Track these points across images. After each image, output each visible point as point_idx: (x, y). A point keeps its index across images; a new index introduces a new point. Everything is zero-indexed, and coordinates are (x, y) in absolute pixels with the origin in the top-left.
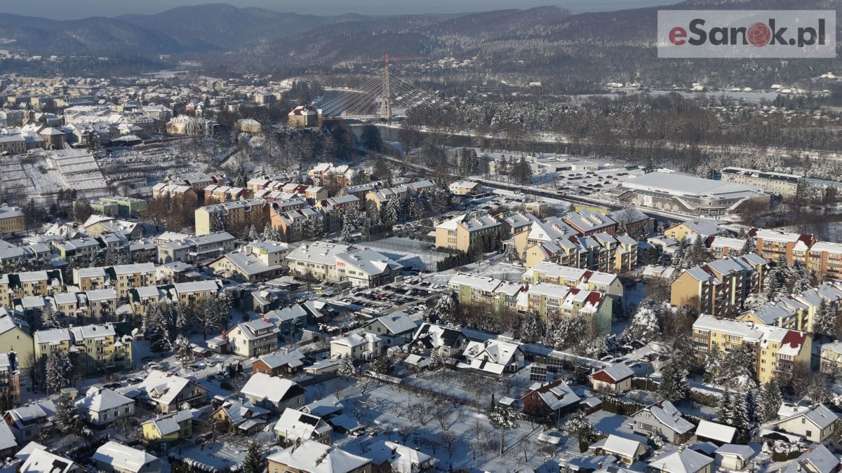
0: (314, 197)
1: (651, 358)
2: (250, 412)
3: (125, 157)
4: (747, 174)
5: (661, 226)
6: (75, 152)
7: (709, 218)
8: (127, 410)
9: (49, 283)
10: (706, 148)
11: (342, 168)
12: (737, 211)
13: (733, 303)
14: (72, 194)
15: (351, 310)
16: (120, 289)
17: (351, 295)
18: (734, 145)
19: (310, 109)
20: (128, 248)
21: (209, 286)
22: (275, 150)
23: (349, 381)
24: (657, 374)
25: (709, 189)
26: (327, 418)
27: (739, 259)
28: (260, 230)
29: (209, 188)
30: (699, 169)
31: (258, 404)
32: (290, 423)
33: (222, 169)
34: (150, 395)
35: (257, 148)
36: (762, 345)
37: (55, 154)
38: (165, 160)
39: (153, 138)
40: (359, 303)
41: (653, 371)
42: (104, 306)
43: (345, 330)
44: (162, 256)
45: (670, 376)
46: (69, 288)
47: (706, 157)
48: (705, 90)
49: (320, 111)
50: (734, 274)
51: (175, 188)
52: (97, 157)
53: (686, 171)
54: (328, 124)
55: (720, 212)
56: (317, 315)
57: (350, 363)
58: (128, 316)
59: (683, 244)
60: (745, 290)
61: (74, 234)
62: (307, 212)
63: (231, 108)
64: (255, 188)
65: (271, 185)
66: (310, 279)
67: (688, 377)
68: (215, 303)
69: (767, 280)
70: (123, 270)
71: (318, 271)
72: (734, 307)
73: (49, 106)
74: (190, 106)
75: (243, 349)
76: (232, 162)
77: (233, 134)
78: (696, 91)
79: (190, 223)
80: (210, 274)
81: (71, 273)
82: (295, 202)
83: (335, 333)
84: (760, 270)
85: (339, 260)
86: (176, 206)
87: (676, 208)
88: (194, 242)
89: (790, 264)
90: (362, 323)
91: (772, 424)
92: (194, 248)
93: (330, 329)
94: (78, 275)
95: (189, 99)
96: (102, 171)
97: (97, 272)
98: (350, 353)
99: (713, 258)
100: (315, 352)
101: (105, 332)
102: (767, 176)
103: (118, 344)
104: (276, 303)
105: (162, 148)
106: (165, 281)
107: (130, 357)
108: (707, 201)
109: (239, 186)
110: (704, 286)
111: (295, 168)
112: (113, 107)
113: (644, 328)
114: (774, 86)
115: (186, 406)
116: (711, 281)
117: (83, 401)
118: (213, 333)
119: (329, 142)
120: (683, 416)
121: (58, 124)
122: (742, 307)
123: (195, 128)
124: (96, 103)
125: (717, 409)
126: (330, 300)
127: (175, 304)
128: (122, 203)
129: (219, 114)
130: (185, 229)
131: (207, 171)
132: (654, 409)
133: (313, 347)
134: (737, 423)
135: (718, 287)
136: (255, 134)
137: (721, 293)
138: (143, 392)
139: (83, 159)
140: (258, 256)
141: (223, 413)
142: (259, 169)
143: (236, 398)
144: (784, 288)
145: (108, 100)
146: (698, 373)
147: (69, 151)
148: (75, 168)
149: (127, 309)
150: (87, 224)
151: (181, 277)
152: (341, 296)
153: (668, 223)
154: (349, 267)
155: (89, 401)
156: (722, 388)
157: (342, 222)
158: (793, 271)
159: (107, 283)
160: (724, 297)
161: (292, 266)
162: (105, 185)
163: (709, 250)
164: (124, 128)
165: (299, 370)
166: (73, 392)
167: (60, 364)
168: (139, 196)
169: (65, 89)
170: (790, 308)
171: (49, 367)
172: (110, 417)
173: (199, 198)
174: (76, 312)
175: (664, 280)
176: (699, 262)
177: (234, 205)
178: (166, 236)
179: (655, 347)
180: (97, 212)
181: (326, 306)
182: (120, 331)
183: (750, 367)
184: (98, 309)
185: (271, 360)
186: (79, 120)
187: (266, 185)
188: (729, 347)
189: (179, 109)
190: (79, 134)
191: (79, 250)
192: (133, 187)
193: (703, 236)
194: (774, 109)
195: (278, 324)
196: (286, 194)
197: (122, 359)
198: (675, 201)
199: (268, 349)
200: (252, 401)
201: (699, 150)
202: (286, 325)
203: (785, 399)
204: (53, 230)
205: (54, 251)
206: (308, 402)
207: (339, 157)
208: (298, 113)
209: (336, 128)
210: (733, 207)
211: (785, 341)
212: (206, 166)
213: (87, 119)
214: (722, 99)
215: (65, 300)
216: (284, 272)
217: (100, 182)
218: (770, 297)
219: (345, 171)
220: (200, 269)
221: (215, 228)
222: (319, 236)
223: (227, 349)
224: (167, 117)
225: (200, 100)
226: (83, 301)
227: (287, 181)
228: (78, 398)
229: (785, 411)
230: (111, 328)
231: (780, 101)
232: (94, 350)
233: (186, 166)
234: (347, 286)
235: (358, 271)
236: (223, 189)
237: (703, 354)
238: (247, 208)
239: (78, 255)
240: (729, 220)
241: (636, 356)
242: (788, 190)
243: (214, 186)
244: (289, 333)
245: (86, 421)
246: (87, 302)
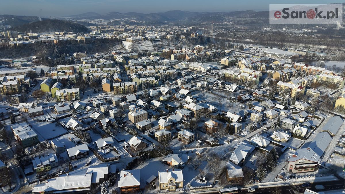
0: (195, 52)
1: (267, 90)
2: (180, 96)
3: (158, 43)
4: (294, 50)
5: (272, 61)
6: (148, 42)
7: (284, 60)
8: (157, 94)
9: (143, 69)
10: (285, 44)
11: (202, 46)
12: (291, 58)
13: (287, 79)
14: (147, 51)
15: (202, 77)
16: (156, 70)
17: (202, 74)
18: (292, 43)
19: (196, 33)
20: (158, 62)
21: (173, 71)
22: (188, 42)
23: (201, 91)
24: (268, 94)
25: (284, 53)
26: (195, 99)
27: (290, 69)
28: (184, 59)
29: (174, 50)
30: (283, 48)
31: (182, 95)
32: (188, 99)
33: (177, 46)
34: (161, 92)
35: (184, 42)
36: (293, 88)
37: (144, 42)
38: (165, 44)
39: (163, 39)
40: (203, 76)
41: (267, 93)
42: (153, 74)
43: (200, 81)
44: (164, 64)
45: (271, 94)
46: (147, 70)
47: (285, 46)
48: (286, 30)
49: (198, 34)
50: (288, 73)
51: (167, 50)
52: (152, 43)
53: (280, 49)
54: (199, 36)
55: (286, 58)
56: (195, 78)
57: (201, 88)
58: (158, 76)
59: (277, 65)
60: (290, 77)
61: (147, 59)
62: (194, 56)
63: (179, 33)
64: (183, 50)
65: (186, 50)
66: (193, 70)
67: (275, 94)
68: (175, 75)
69: (296, 74)
70: (157, 67)
71: (195, 69)
72: (287, 80)
73: (143, 32)
74: (171, 32)
75: (179, 84)
76: (179, 45)
77: (179, 39)
78: (284, 30)
79: (170, 57)
80: (173, 68)
81: (147, 67)
82: (191, 54)
83: (198, 81)
84: (294, 72)
85: (200, 66)
86: (167, 54)
87: (276, 57)
88: (171, 62)
89: (302, 71)
90: (204, 80)
91: (293, 106)
92: (170, 63)
93: (197, 81)
94: (148, 67)
95: (171, 31)
96: (153, 46)
97: (152, 67)
98: (201, 86)
99: (284, 69)
100: (194, 85)
101: (153, 79)
102: (299, 50)
103: (156, 81)
104: (186, 75)
105: (165, 41)
106: (165, 69)
107: (158, 84)
108: (284, 56)
109: (180, 50)
110: (281, 75)
111: (191, 47)
112: (155, 33)
113: (266, 84)
114: (303, 29)
115: (168, 94)
116: (283, 74)
117: (149, 92)
118: (174, 80)
119: (199, 40)
120: (273, 103)
121: (145, 36)
122: (289, 80)
123: (172, 37)
124: (152, 32)
125: (281, 102)
126: (197, 75)
127: (166, 74)
128: (157, 53)
129: (177, 34)
130: (169, 59)
131: (174, 47)
132: (266, 101)
133: (193, 84)
134: (285, 105)
135: (284, 75)
136: (184, 39)
137: (285, 77)
138: (160, 91)
139: (149, 43)
140: (183, 65)
141: (175, 96)
142: (184, 46)
143: (178, 93)
144: (300, 76)
145: (155, 31)
146: (277, 94)
147: (147, 42)
148: (148, 45)
149: (157, 74)
150: (150, 57)
151: (168, 69)
152: (200, 74)
153: (274, 60)
154: (202, 68)
155: (150, 92)
156: (283, 97)
157: (201, 58)
158: (302, 72)
159: (154, 69)
160: (285, 78)
161: (190, 67)
162: (154, 49)
163: (283, 67)
164: (157, 37)
165: (190, 88)
166: (147, 90)
167: (145, 85)
168: (160, 51)
169: (146, 28)
170: (301, 81)
171: (143, 85)
172: (154, 95)
173: (172, 52)
174: (148, 75)
175: (272, 73)
176: (280, 70)
177: (179, 54)
178: (165, 60)
179: (268, 88)
180: (152, 55)
181: (197, 76)
182: (156, 79)
183: (290, 93)
184: (152, 74)
185: (185, 86)
186: (149, 35)
187: (185, 50)
188: (285, 89)
189: (169, 33)
190: (149, 38)
191: (148, 62)
192: (159, 50)
193: (282, 64)
194: (302, 35)
195: (187, 79)
196: (190, 52)
197: (156, 84)
198: (276, 56)
199: (184, 84)
200: (181, 94)
201: (283, 44)
202: (188, 79)
203: (297, 101)
204: (144, 58)
205: (144, 62)
206: (192, 95)
207: (201, 44)
208: (193, 34)
209: (201, 37)
210: (290, 57)
211: (298, 88)
212: (173, 45)
213: (151, 35)
214: (290, 32)
215: (146, 72)
216: (188, 68)
217: (153, 48)
218: (296, 78)
219: (202, 47)
220: (172, 67)
221: (175, 59)
222: (196, 61)
223: (176, 84)
224: (166, 35)
225: (173, 31)
226: (149, 72)
227: (190, 49)
228: (148, 91)
229: (296, 103)
230: (154, 78)
231: (304, 33)
232: (151, 82)
233: (169, 45)
234: (201, 72)
235: (204, 69)
236: (177, 50)
237: (279, 90)
238: (181, 55)
239: (148, 63)
240: (288, 60)
241: (264, 89)
242: (303, 54)
243: (175, 50)
244: (189, 81)
245: (149, 96)
246: (150, 73)
